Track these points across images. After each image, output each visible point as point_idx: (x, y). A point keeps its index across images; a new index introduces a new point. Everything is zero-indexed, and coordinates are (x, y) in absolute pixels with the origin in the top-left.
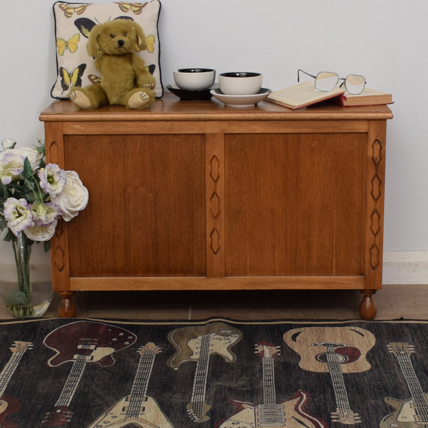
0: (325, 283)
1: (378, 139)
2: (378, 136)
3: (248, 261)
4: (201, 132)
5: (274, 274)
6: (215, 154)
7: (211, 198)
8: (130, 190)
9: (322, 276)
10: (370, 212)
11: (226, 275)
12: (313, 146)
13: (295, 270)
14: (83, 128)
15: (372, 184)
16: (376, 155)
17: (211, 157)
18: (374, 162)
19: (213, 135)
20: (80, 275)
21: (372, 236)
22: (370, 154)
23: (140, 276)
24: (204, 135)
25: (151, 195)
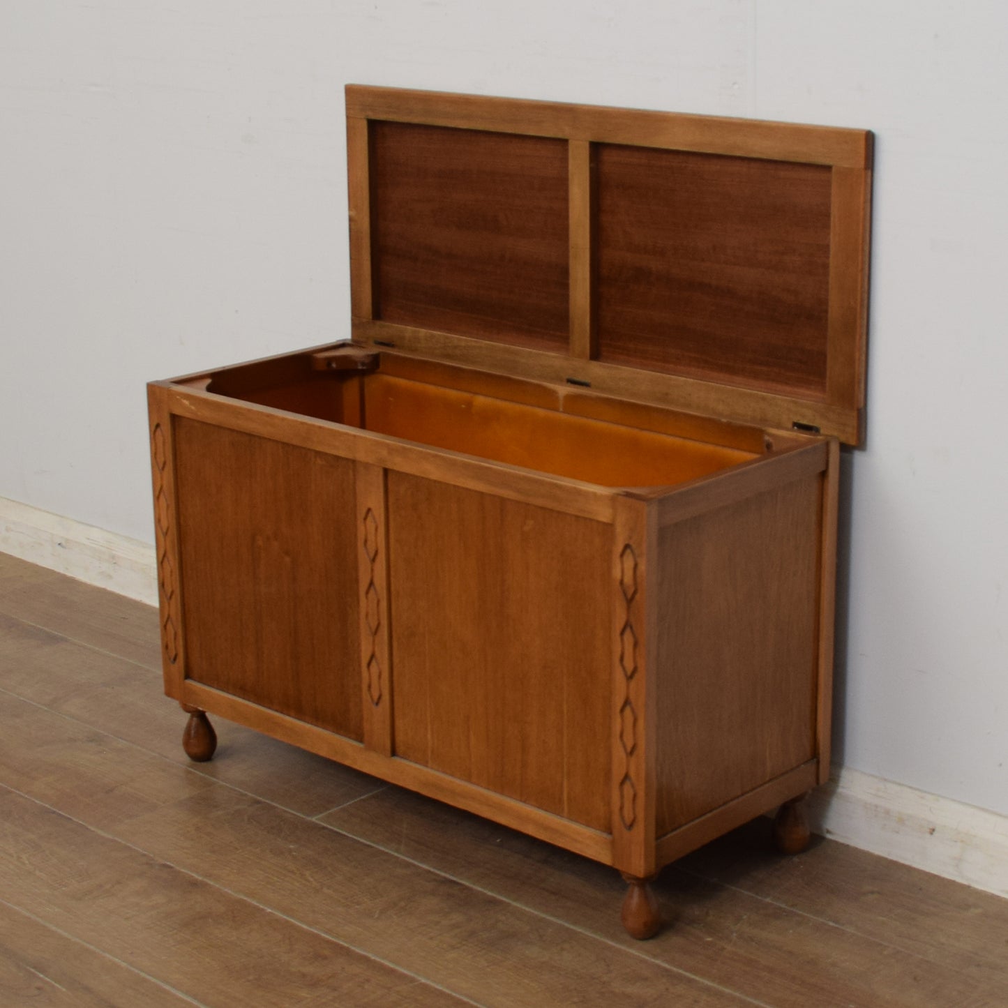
0: (547, 828)
1: (631, 543)
2: (630, 538)
3: (429, 736)
4: (350, 456)
5: (469, 779)
6: (370, 505)
7: (367, 593)
8: (260, 542)
9: (546, 810)
10: (618, 701)
11: (394, 753)
12: (526, 528)
13: (501, 784)
14: (193, 408)
15: (622, 640)
16: (628, 579)
17: (364, 511)
18: (625, 593)
19: (367, 466)
20: (200, 680)
21: (623, 755)
22: (617, 573)
23: (277, 711)
24: (354, 461)
25: (287, 559)
